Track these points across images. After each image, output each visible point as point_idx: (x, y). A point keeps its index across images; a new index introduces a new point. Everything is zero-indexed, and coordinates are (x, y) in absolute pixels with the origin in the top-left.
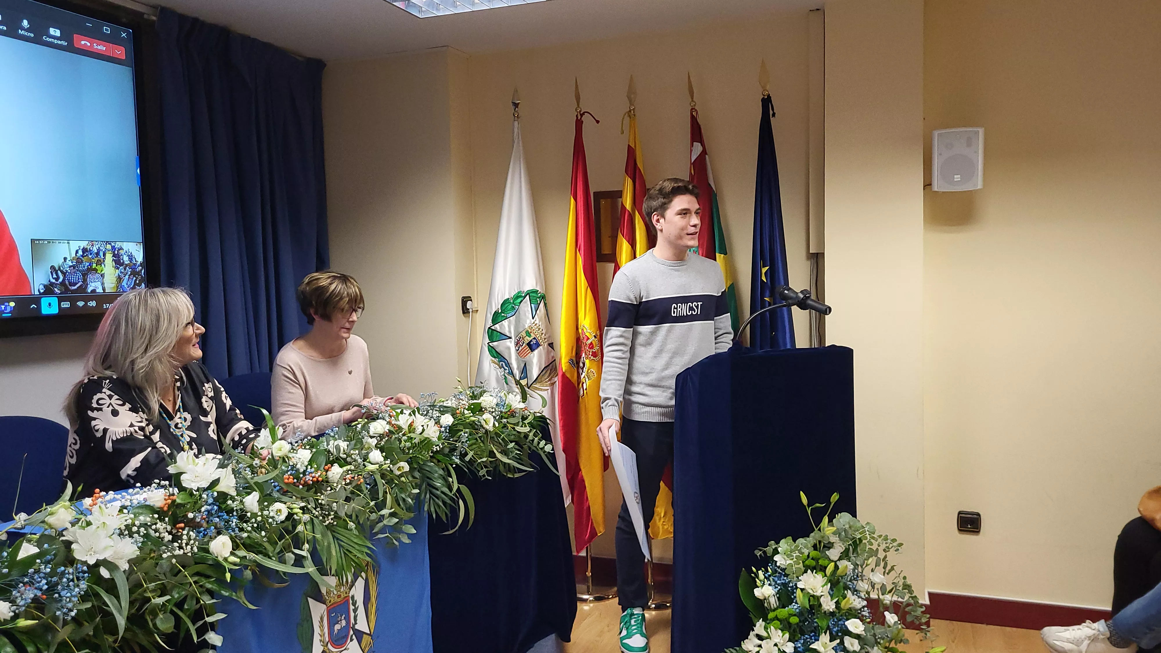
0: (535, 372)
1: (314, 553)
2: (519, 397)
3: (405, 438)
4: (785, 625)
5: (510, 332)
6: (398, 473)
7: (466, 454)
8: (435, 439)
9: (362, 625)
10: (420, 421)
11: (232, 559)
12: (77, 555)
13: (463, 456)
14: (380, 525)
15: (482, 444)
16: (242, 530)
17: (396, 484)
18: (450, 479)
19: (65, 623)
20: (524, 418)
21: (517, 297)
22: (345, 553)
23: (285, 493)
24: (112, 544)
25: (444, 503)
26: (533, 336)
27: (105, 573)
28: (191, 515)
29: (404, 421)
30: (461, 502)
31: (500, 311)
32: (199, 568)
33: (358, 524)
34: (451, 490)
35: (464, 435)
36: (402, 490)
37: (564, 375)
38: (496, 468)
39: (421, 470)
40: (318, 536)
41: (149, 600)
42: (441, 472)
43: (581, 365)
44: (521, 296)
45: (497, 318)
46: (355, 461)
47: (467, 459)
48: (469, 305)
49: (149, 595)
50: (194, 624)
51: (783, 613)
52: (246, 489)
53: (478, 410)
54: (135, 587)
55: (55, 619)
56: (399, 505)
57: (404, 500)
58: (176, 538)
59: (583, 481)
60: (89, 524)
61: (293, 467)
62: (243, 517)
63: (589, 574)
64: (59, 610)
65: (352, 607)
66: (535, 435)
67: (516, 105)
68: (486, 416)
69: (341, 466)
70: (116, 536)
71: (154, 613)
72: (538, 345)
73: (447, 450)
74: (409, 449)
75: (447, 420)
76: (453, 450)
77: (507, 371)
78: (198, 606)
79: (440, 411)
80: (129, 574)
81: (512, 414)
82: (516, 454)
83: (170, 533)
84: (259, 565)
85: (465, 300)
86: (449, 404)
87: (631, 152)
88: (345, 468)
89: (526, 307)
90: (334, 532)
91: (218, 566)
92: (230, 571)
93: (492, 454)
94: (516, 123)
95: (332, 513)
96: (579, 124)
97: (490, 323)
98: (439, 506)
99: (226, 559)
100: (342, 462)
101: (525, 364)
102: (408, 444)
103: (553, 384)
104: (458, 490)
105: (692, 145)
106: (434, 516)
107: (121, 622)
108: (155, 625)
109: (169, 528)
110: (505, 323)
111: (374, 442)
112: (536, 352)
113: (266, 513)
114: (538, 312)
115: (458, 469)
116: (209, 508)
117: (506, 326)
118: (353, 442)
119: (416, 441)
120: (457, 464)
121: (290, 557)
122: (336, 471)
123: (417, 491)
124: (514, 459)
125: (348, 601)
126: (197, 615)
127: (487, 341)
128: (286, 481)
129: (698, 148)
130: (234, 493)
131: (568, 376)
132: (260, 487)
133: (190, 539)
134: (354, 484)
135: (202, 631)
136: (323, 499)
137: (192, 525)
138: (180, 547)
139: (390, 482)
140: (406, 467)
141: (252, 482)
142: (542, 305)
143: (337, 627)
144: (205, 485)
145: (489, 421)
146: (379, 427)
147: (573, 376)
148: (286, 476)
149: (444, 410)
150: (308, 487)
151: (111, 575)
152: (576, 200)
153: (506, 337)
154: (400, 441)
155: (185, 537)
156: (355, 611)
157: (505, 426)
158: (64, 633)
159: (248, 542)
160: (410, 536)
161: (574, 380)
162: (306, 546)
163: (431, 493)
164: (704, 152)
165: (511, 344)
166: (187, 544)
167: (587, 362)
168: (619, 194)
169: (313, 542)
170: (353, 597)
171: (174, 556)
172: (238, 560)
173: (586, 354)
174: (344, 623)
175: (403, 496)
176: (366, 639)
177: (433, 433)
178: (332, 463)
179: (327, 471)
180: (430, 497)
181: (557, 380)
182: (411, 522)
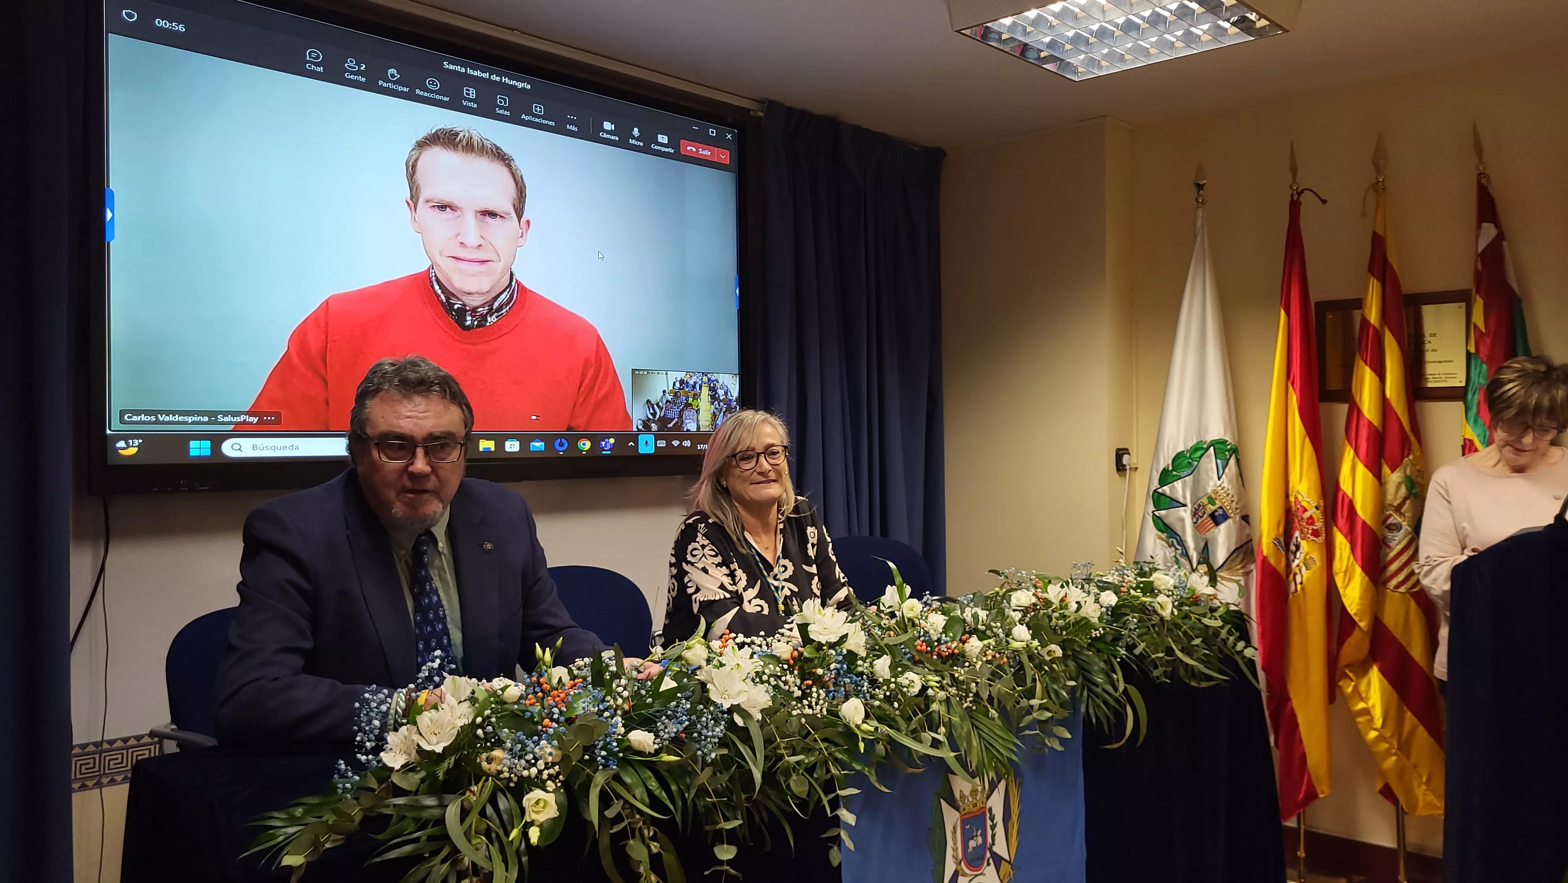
0: (1220, 555)
1: (951, 738)
2: (1206, 579)
3: (1056, 614)
5: (1185, 497)
6: (1048, 658)
7: (1135, 646)
8: (1095, 620)
9: (1001, 848)
10: (1075, 594)
11: (865, 727)
12: (713, 696)
13: (1130, 648)
14: (1028, 718)
15: (1155, 636)
16: (872, 697)
17: (1046, 671)
18: (1115, 676)
19: (705, 764)
20: (1213, 610)
21: (1196, 449)
22: (986, 746)
23: (916, 663)
24: (746, 688)
25: (1107, 704)
26: (1218, 504)
27: (739, 721)
28: (820, 671)
29: (1054, 593)
30: (1129, 709)
31: (1170, 468)
32: (829, 732)
33: (1002, 711)
34: (1116, 689)
35: (1133, 620)
36: (1055, 679)
37: (1265, 560)
38: (1174, 671)
39: (1075, 658)
40: (956, 719)
41: (781, 757)
42: (1102, 665)
43: (1293, 548)
44: (1201, 448)
45: (1166, 477)
46: (996, 635)
47: (1137, 651)
48: (1126, 459)
49: (783, 752)
50: (826, 795)
52: (875, 650)
53: (1150, 589)
54: (768, 741)
55: (694, 758)
56: (1050, 698)
57: (1056, 692)
58: (805, 695)
59: (1293, 716)
60: (722, 665)
61: (926, 632)
62: (873, 682)
63: (1301, 854)
64: (700, 749)
65: (989, 823)
66: (1230, 633)
67: (1199, 187)
68: (1161, 598)
69: (981, 639)
70: (749, 681)
71: (787, 773)
72: (1225, 517)
73: (1109, 638)
74: (1062, 629)
75: (1110, 598)
76: (1117, 638)
77: (1179, 552)
78: (829, 776)
79: (1099, 587)
80: (762, 724)
81: (1195, 600)
82: (1205, 655)
83: (800, 688)
84: (891, 742)
85: (1120, 454)
86: (1110, 579)
87: (1378, 243)
88: (986, 642)
89: (1210, 463)
90: (972, 718)
91: (850, 734)
92: (864, 739)
93: (1169, 651)
94: (1200, 212)
95: (971, 695)
96: (1295, 207)
97: (1155, 484)
98: (1099, 707)
99: (858, 727)
100: (982, 636)
101: (1206, 544)
102: (1061, 622)
103: (1247, 574)
104: (1125, 691)
105: (1479, 228)
106: (1094, 720)
107: (757, 776)
108: (788, 786)
109: (798, 682)
110: (1178, 485)
111: (1017, 616)
112: (1223, 527)
113: (899, 680)
114: (1227, 470)
115: (1123, 664)
116: (839, 666)
117: (1179, 489)
118: (994, 611)
119: (1072, 619)
120: (1121, 658)
121: (928, 736)
122: (974, 645)
123: (1073, 683)
124: (1200, 661)
125: (984, 813)
126: (829, 786)
127: (1151, 508)
128: (919, 647)
129: (1489, 232)
130: (863, 654)
131: (1272, 561)
132: (891, 650)
133: (818, 699)
134: (996, 663)
135: (835, 804)
136: (960, 673)
137: (821, 682)
138: (810, 707)
139: (1039, 667)
140: (1059, 652)
141: (882, 643)
142: (1232, 461)
143: (972, 844)
144: (834, 639)
145: (1166, 607)
146: (1023, 598)
147: (1278, 561)
148: (918, 642)
149: (1104, 587)
150: (944, 659)
151: (745, 724)
152: (1288, 313)
153: (1177, 504)
154: (1050, 618)
155: (815, 695)
156: (993, 827)
157: (1186, 617)
158: (704, 776)
159: (879, 712)
160: (1063, 741)
161: (1281, 567)
162: (942, 729)
163: (1090, 690)
164: (1500, 237)
165: (1186, 514)
166: (817, 704)
167: (1303, 544)
168: (1359, 303)
169: (949, 726)
170: (990, 809)
171: (804, 715)
172: (872, 729)
173: (1302, 532)
174: (980, 840)
175: (1056, 687)
176: (1005, 866)
177: (1092, 612)
178: (971, 633)
179: (964, 642)
180: (1088, 695)
181: (1254, 569)
182: (1064, 722)
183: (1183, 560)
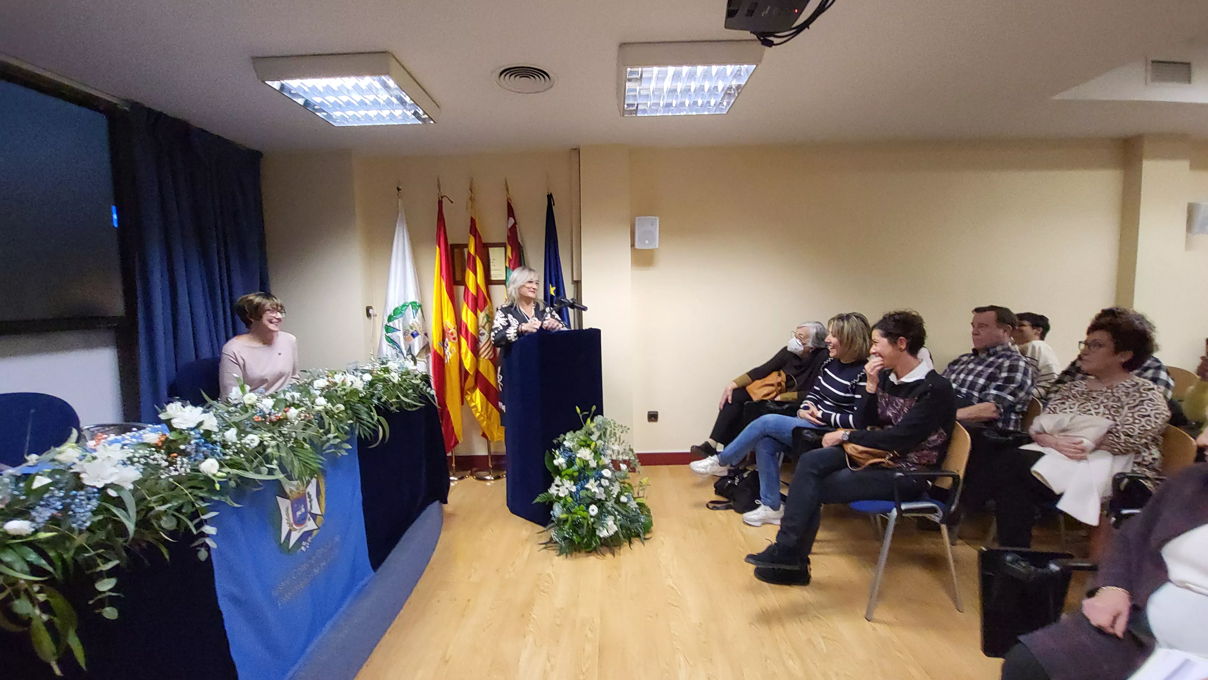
0: (416, 351)
1: (281, 466)
2: (412, 362)
3: (340, 389)
4: (571, 477)
5: (399, 327)
6: (337, 411)
7: (381, 398)
8: (361, 389)
9: (316, 510)
10: (349, 378)
11: (220, 474)
12: (86, 482)
13: (379, 399)
14: (328, 444)
15: (391, 392)
16: (225, 454)
17: (336, 418)
18: (372, 413)
19: (81, 532)
20: (416, 376)
21: (404, 306)
22: (303, 465)
23: (255, 428)
24: (117, 471)
25: (369, 428)
26: (414, 329)
27: (112, 493)
28: (182, 447)
29: (338, 378)
30: (380, 428)
31: (392, 315)
32: (193, 483)
33: (312, 444)
34: (373, 419)
35: (380, 386)
36: (341, 422)
37: (435, 352)
38: (400, 404)
39: (351, 409)
40: (283, 454)
41: (153, 508)
42: (366, 409)
43: (446, 345)
44: (406, 305)
45: (390, 319)
46: (306, 405)
47: (383, 400)
48: (371, 311)
49: (152, 505)
50: (192, 522)
51: (570, 471)
52: (226, 426)
53: (387, 370)
54: (140, 500)
55: (72, 530)
56: (339, 431)
57: (343, 428)
58: (171, 464)
59: (448, 412)
60: (94, 458)
61: (261, 411)
62: (225, 445)
63: (454, 465)
64: (74, 523)
65: (308, 500)
66: (424, 385)
67: (399, 189)
68: (393, 374)
69: (296, 408)
70: (120, 466)
71: (158, 517)
72: (418, 334)
73: (368, 396)
74: (343, 396)
75: (368, 377)
76: (373, 395)
77: (398, 351)
78: (194, 509)
79: (362, 372)
80: (134, 492)
81: (408, 373)
82: (414, 396)
83: (166, 460)
84: (240, 477)
85: (368, 309)
86: (367, 368)
87: (473, 221)
88: (300, 410)
89: (410, 311)
90: (295, 451)
91: (209, 481)
92: (219, 482)
93: (398, 397)
94: (400, 200)
95: (292, 439)
96: (440, 203)
97: (386, 322)
98: (365, 430)
99: (214, 475)
100: (297, 406)
101: (410, 347)
102: (343, 393)
103: (428, 358)
104: (378, 420)
105: (508, 219)
106: (363, 437)
107: (131, 527)
108: (160, 526)
109: (165, 457)
110: (396, 321)
111: (318, 393)
112: (417, 338)
113: (243, 441)
114: (417, 314)
115: (376, 407)
116: (197, 441)
117: (397, 323)
118: (304, 393)
119: (348, 390)
120: (375, 405)
121: (264, 470)
122: (293, 412)
123: (351, 422)
124: (412, 399)
125: (305, 496)
126: (194, 515)
127: (384, 332)
128: (256, 420)
129: (512, 221)
130: (216, 430)
131: (438, 351)
132: (237, 425)
133: (183, 464)
134: (307, 419)
135: (199, 525)
136: (285, 430)
137: (184, 453)
138: (176, 470)
139: (332, 417)
140: (342, 407)
141: (230, 422)
142: (419, 311)
143: (299, 513)
144: (193, 425)
145: (395, 378)
146: (321, 383)
147: (440, 351)
148: (256, 416)
149: (364, 372)
150: (273, 423)
151: (118, 494)
152: (439, 247)
153: (397, 330)
154: (336, 391)
155: (179, 463)
156: (310, 502)
157: (405, 380)
158: (80, 540)
159: (230, 462)
160: (347, 450)
161: (442, 354)
162: (275, 462)
163: (360, 423)
164: (515, 223)
165: (400, 334)
166: (181, 467)
167: (450, 344)
168: (466, 246)
169: (280, 459)
170: (308, 493)
171: (171, 477)
172: (224, 475)
173: (449, 339)
174: (303, 510)
175: (342, 425)
176: (319, 518)
177: (359, 385)
178: (289, 406)
179: (286, 412)
180: (360, 425)
181: (431, 356)
182: (347, 442)
183: (400, 355)
